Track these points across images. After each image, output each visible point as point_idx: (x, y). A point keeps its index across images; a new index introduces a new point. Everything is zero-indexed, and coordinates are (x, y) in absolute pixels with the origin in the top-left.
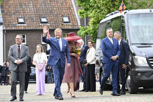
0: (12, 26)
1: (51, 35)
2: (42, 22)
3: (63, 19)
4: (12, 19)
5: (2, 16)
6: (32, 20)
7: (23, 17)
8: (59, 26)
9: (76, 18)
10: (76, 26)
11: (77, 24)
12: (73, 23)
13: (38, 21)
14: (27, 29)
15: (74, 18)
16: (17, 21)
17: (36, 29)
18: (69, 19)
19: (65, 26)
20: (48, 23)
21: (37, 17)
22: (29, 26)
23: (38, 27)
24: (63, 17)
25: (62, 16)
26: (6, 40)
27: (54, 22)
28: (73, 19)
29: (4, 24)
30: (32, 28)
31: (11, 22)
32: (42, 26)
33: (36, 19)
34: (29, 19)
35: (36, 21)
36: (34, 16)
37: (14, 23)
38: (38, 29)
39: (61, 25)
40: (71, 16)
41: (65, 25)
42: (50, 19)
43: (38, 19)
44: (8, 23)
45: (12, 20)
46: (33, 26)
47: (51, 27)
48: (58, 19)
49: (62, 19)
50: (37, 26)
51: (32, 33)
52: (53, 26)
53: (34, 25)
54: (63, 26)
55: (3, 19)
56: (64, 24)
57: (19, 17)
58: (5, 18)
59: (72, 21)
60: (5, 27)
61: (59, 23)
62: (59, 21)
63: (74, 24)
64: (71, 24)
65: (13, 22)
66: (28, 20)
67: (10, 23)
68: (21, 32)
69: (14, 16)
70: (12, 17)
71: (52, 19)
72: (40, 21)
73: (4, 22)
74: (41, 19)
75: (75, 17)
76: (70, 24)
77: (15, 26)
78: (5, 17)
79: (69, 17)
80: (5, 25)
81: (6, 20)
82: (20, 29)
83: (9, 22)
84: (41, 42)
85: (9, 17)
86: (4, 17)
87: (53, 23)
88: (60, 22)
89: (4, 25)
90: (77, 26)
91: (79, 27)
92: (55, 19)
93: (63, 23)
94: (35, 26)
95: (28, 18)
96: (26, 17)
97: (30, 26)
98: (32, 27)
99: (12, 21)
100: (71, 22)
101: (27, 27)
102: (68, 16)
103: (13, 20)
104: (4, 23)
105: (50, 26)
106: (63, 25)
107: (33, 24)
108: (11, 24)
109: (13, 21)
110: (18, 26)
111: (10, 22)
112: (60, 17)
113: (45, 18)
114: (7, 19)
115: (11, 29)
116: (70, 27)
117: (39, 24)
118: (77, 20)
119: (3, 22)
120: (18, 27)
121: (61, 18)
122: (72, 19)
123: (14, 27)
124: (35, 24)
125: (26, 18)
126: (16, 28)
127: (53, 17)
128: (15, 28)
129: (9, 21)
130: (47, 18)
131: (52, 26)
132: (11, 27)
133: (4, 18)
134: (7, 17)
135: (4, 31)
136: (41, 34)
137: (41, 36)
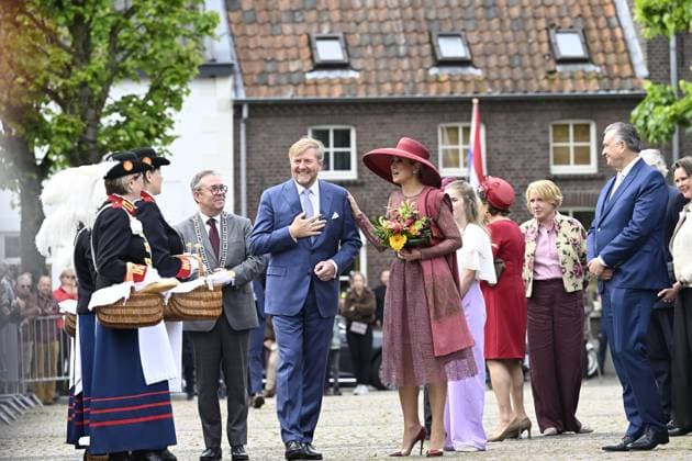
0: (284, 80)
1: (487, 130)
2: (439, 58)
3: (556, 44)
4: (279, 46)
5: (230, 29)
6: (387, 47)
7: (340, 35)
8: (533, 82)
9: (624, 39)
10: (626, 78)
11: (627, 71)
12: (605, 64)
13: (419, 55)
14: (361, 95)
15: (614, 39)
16: (306, 53)
17: (408, 96)
18: (586, 44)
19: (562, 79)
20: (476, 67)
21: (415, 31)
22: (373, 80)
23: (422, 86)
24: (552, 31)
25: (547, 29)
26: (248, 154)
27: (504, 58)
28: (609, 45)
29: (241, 71)
30: (386, 92)
31: (278, 62)
32: (443, 79)
33: (407, 44)
34: (374, 47)
35: (408, 56)
36: (401, 29)
37: (293, 67)
38: (419, 95)
39: (546, 78)
40: (598, 28)
41: (568, 75)
42: (486, 43)
43: (418, 44)
44: (257, 68)
45: (279, 49)
46: (394, 83)
47: (492, 86)
48: (526, 42)
49: (549, 42)
50: (417, 80)
52: (503, 81)
53: (397, 77)
54: (553, 80)
55: (235, 46)
56: (559, 68)
57: (320, 31)
58: (241, 39)
59: (603, 52)
60: (245, 84)
61: (534, 68)
62: (531, 56)
63: (615, 70)
64: (598, 69)
65: (286, 60)
66: (369, 51)
67: (269, 67)
68: (328, 112)
69: (294, 29)
70: (282, 33)
71: (496, 44)
72: (434, 53)
73: (239, 60)
74: (435, 43)
75: (618, 32)
76: (590, 68)
77: (295, 82)
78: (244, 35)
79: (585, 32)
80: (243, 75)
81: (248, 47)
82: (323, 96)
83: (266, 61)
85: (264, 36)
86: (237, 33)
87: (499, 67)
88: (538, 61)
89: (239, 77)
90: (629, 83)
91: (640, 84)
92: (511, 46)
93: (552, 66)
94: (401, 81)
95: (366, 38)
96: (358, 36)
97: (379, 84)
98: (388, 87)
99: (281, 55)
100: (595, 58)
101: (364, 87)
102: (580, 24)
103: (287, 48)
104: (236, 67)
105: (486, 79)
106: (551, 77)
107: (395, 71)
108: (276, 72)
109: (287, 54)
110: (316, 83)
111: (273, 60)
112: (539, 31)
113: (459, 40)
114: (252, 46)
115: (278, 98)
116: (593, 88)
117: (427, 69)
118: (627, 51)
119: (235, 62)
120: (312, 89)
121: (543, 36)
122: (602, 41)
123: (292, 88)
124: (403, 71)
125: (355, 39)
126: (300, 89)
127: (498, 32)
128: (296, 92)
129: (264, 54)
130: (466, 36)
131: (497, 84)
132: (276, 88)
133: (240, 42)
134: (254, 36)
135: (237, 106)
136: (437, 124)
137: (436, 134)
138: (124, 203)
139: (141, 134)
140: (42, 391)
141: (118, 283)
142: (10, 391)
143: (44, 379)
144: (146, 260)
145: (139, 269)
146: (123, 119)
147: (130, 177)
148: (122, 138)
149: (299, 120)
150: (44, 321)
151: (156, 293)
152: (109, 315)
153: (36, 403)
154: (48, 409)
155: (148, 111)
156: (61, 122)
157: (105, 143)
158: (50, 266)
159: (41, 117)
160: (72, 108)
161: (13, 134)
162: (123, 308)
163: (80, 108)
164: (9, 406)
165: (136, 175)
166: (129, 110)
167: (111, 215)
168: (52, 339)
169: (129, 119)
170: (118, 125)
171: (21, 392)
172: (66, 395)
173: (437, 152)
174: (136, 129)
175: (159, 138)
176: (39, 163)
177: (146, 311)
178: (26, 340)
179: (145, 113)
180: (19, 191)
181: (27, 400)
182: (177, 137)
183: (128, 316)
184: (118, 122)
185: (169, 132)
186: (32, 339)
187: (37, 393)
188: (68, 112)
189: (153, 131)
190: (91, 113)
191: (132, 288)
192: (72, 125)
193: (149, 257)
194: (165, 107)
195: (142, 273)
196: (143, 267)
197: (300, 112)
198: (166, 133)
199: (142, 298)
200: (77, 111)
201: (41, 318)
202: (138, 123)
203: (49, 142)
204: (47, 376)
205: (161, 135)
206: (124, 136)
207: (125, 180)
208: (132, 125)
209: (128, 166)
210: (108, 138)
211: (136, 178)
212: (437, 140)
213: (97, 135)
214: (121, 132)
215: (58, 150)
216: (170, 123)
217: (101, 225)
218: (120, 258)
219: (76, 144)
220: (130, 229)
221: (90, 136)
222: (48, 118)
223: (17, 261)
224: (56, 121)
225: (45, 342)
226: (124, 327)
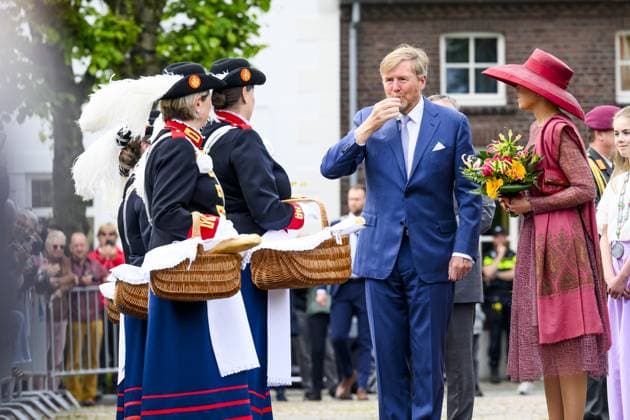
51: (548, 26)
68: (467, 14)
84: (614, 91)
135: (346, 6)
136: (614, 31)
137: (613, 46)
138: (187, 131)
139: (214, 43)
140: (79, 386)
141: (181, 239)
142: (36, 387)
143: (82, 372)
144: (219, 208)
145: (208, 221)
146: (191, 22)
147: (197, 96)
148: (189, 48)
149: (429, 24)
150: (83, 294)
151: (232, 253)
152: (169, 283)
153: (71, 403)
154: (86, 411)
155: (224, 11)
156: (108, 25)
157: (167, 54)
158: (92, 219)
159: (81, 20)
160: (123, 6)
161: (44, 41)
162: (186, 273)
163: (134, 6)
164: (34, 407)
165: (204, 94)
166: (199, 9)
167: (170, 148)
168: (93, 318)
169: (199, 23)
170: (185, 31)
171: (50, 388)
172: (112, 392)
173: (613, 69)
174: (210, 36)
175: (240, 47)
176: (78, 80)
177: (218, 278)
178: (57, 319)
179: (220, 14)
180: (51, 118)
181: (59, 399)
182: (264, 46)
183: (193, 284)
184: (184, 26)
185: (252, 40)
186: (66, 317)
187: (73, 389)
188: (117, 11)
189: (232, 38)
190: (148, 14)
191: (200, 247)
192: (123, 29)
193: (221, 204)
194: (249, 6)
195: (212, 227)
196: (213, 218)
197: (430, 15)
198: (249, 41)
199: (213, 260)
200: (129, 11)
201: (78, 289)
202: (211, 27)
203: (92, 52)
204: (85, 366)
205: (243, 45)
206: (192, 44)
207: (190, 101)
208: (203, 30)
209: (195, 82)
210: (171, 48)
211: (203, 99)
212: (613, 52)
213: (156, 43)
214: (188, 39)
215: (104, 63)
216: (255, 28)
217: (157, 161)
218: (184, 205)
219: (128, 56)
220: (196, 166)
221: (147, 45)
222: (91, 20)
223: (47, 212)
224: (101, 24)
225: (84, 321)
226: (188, 298)
